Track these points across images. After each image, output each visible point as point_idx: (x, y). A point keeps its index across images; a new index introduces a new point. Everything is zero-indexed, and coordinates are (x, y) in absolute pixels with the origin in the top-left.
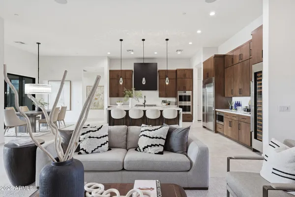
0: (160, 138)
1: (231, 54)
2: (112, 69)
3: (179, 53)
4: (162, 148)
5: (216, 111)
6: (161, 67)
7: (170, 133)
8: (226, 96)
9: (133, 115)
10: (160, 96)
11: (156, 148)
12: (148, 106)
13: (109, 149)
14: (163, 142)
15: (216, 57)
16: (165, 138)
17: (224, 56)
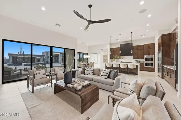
0: (107, 73)
1: (173, 32)
2: (112, 48)
3: (144, 36)
4: (107, 77)
5: (163, 67)
6: (135, 44)
7: (110, 72)
8: (171, 58)
9: (114, 66)
10: (134, 58)
11: (105, 76)
12: (123, 62)
13: (93, 75)
14: (108, 75)
15: (163, 36)
16: (108, 73)
17: (170, 34)
